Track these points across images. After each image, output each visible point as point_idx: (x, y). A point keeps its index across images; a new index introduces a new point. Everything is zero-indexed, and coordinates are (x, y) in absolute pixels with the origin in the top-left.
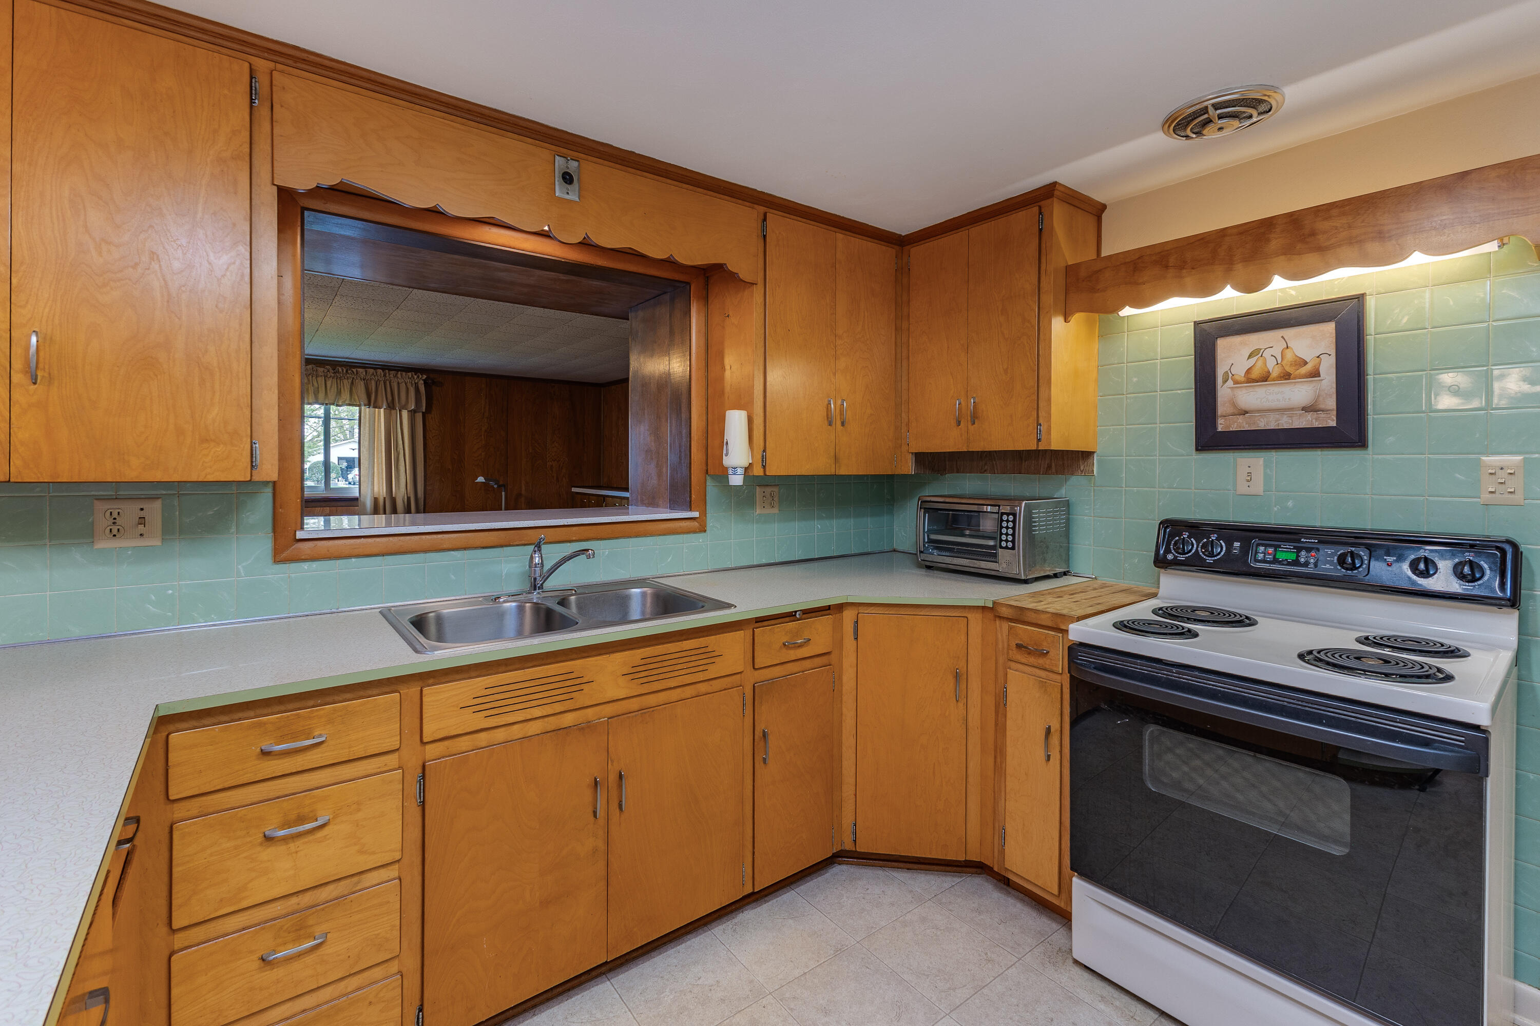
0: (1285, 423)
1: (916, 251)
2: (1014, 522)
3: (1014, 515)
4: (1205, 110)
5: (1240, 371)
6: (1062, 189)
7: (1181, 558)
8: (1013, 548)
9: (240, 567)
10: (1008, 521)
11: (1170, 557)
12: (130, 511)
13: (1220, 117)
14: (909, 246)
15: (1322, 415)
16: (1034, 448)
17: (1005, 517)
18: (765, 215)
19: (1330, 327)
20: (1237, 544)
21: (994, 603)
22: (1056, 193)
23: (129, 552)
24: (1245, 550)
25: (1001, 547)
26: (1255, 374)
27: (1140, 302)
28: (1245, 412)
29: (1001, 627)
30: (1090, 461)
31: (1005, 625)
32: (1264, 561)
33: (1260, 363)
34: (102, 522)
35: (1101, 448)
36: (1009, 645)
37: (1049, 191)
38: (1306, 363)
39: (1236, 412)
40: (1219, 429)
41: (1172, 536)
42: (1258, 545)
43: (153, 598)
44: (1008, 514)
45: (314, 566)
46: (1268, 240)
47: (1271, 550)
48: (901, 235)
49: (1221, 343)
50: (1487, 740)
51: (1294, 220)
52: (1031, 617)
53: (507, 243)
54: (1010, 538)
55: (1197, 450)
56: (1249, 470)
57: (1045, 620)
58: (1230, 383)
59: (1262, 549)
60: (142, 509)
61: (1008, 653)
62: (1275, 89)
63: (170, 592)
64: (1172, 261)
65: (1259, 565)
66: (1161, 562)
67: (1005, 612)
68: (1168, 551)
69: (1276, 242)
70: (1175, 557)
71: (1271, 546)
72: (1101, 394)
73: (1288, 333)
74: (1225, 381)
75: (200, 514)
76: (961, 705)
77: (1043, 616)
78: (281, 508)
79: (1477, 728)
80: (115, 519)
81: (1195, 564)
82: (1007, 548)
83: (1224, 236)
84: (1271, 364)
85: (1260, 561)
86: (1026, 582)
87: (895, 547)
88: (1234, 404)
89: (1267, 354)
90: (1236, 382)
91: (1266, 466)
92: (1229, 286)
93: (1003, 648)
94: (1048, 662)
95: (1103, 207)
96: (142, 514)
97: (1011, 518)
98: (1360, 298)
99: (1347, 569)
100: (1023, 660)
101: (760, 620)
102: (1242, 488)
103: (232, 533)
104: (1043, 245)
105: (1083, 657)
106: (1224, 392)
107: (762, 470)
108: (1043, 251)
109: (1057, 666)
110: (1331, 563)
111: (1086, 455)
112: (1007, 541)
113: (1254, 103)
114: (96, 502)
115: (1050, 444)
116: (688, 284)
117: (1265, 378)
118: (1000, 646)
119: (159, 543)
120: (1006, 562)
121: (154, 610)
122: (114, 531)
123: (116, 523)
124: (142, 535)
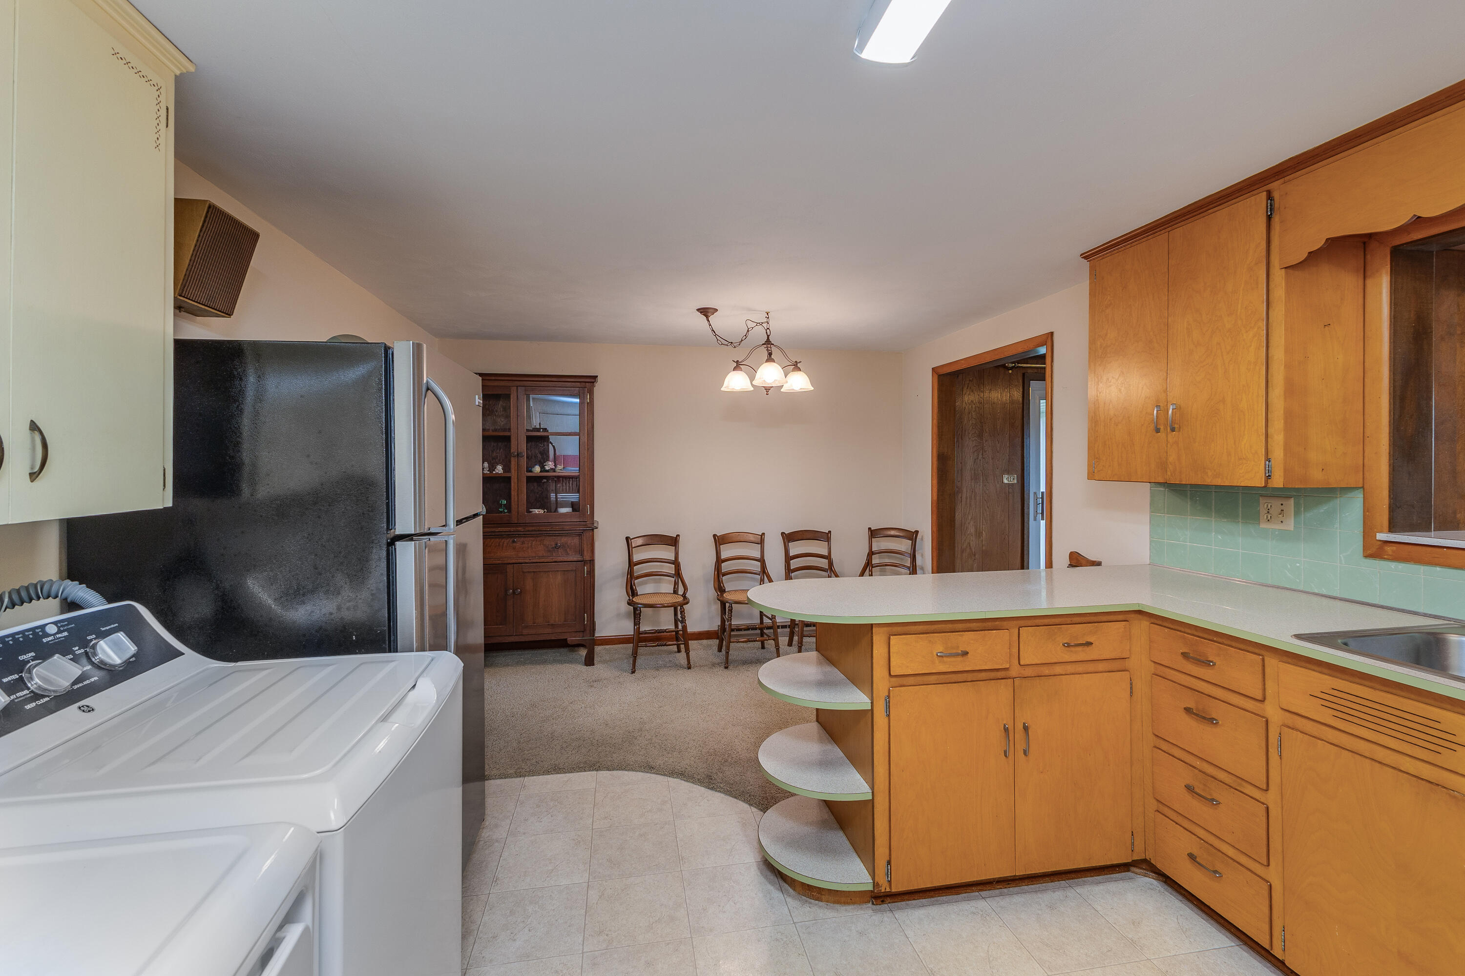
9: (1341, 555)
12: (1277, 506)
23: (1277, 534)
34: (1263, 511)
45: (1400, 567)
60: (1282, 504)
63: (1298, 565)
75: (1315, 511)
80: (1269, 509)
96: (1282, 508)
103: (1336, 528)
114: (1261, 498)
119: (1292, 529)
122: (1269, 518)
123: (1268, 512)
124: (1282, 522)
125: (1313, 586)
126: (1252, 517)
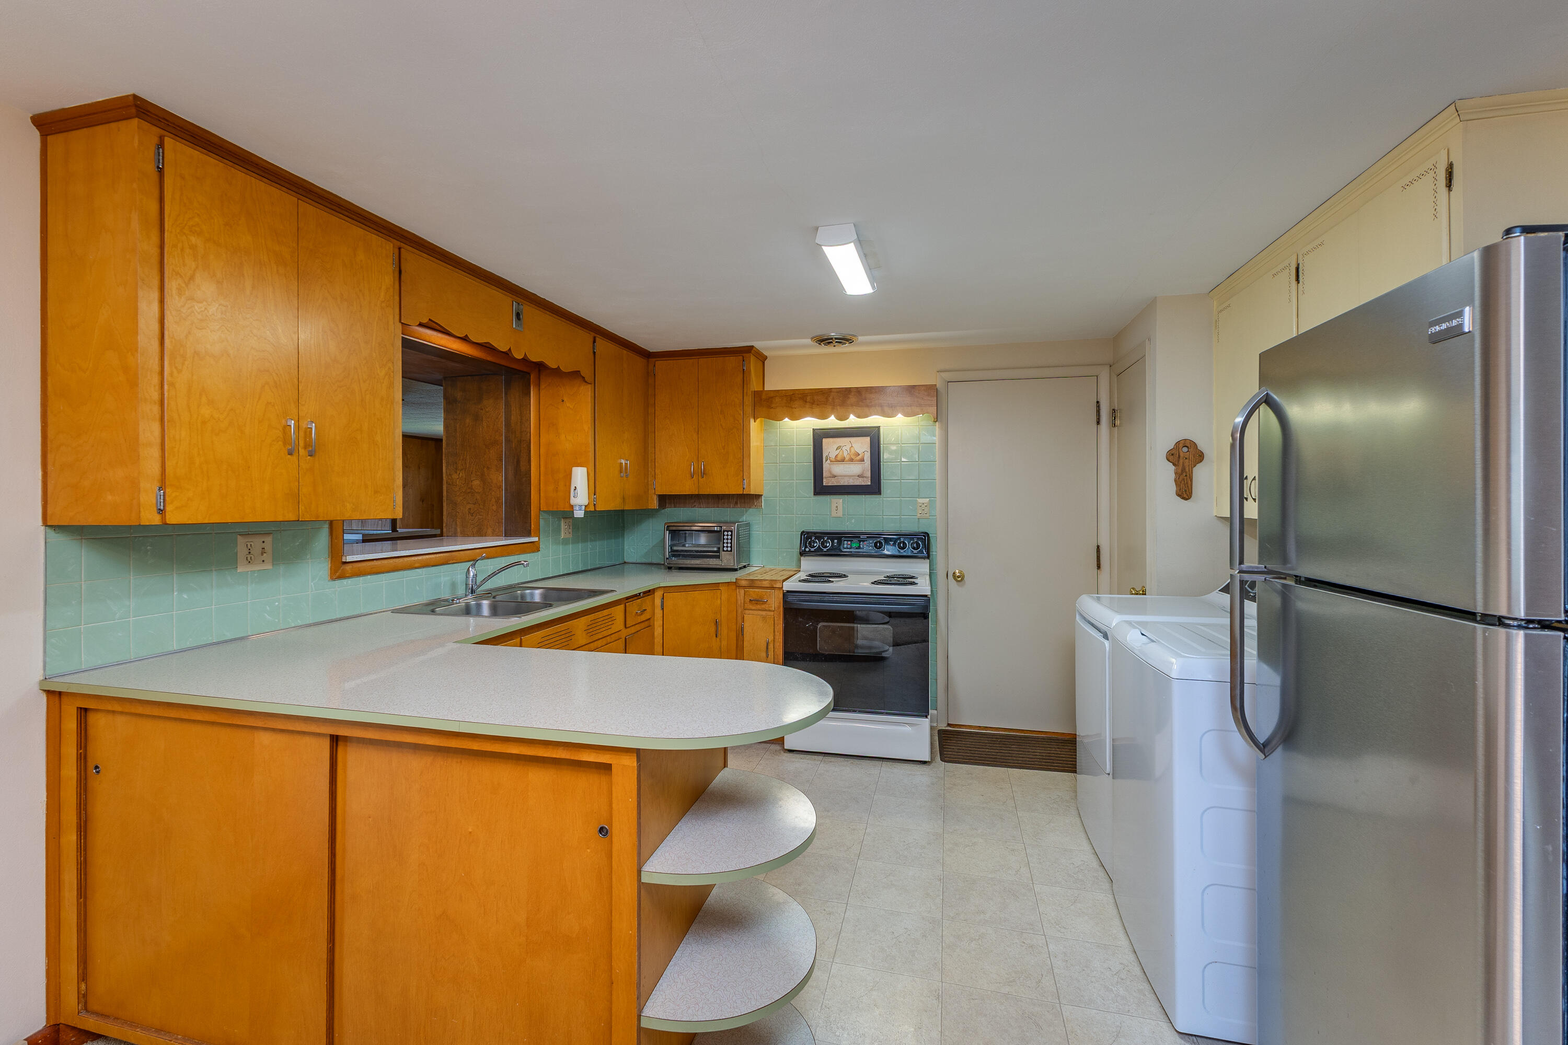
0: (851, 482)
1: (660, 364)
2: (731, 535)
3: (731, 531)
4: (832, 339)
5: (832, 456)
6: (755, 350)
7: (812, 549)
8: (731, 551)
9: (312, 584)
10: (728, 535)
11: (807, 550)
12: (257, 543)
13: (836, 342)
14: (654, 359)
15: (865, 479)
16: (741, 493)
17: (726, 533)
18: (595, 338)
19: (868, 439)
20: (836, 541)
21: (736, 579)
22: (752, 351)
23: (256, 575)
24: (840, 543)
25: (724, 551)
26: (839, 458)
27: (793, 418)
28: (835, 476)
29: (739, 592)
30: (760, 500)
31: (742, 591)
32: (848, 548)
33: (841, 453)
34: (241, 550)
35: (766, 493)
36: (744, 601)
37: (749, 349)
38: (859, 455)
39: (831, 476)
40: (824, 484)
41: (807, 538)
42: (844, 541)
43: (268, 608)
44: (728, 531)
45: (349, 582)
46: (849, 398)
47: (849, 543)
48: (649, 352)
49: (825, 441)
50: (930, 599)
51: (859, 391)
52: (758, 584)
53: (444, 344)
54: (729, 545)
55: (814, 495)
56: (837, 505)
57: (766, 584)
58: (828, 461)
59: (846, 542)
60: (263, 542)
61: (744, 605)
62: (855, 336)
63: (277, 603)
64: (808, 399)
65: (845, 550)
66: (802, 554)
67: (743, 583)
68: (806, 547)
69: (852, 399)
70: (810, 549)
71: (850, 541)
72: (765, 462)
73: (853, 439)
74: (826, 461)
75: (292, 545)
76: (718, 639)
77: (764, 582)
78: (336, 539)
79: (926, 596)
80: (249, 549)
81: (819, 553)
82: (727, 551)
83: (831, 392)
84: (845, 454)
85: (845, 548)
86: (736, 570)
87: (626, 560)
88: (830, 472)
89: (844, 449)
90: (831, 461)
91: (843, 503)
92: (833, 416)
93: (741, 603)
94: (767, 606)
95: (766, 358)
96: (263, 546)
97: (730, 533)
98: (879, 427)
99: (878, 548)
100: (754, 608)
101: (627, 598)
102: (834, 514)
103: (308, 559)
104: (745, 379)
105: (790, 598)
106: (826, 465)
107: (593, 507)
108: (745, 382)
109: (771, 607)
110: (872, 546)
111: (758, 497)
112: (727, 547)
113: (847, 340)
114: (239, 537)
115: (750, 491)
116: (529, 374)
117: (843, 460)
118: (739, 603)
119: (270, 567)
120: (727, 559)
121: (269, 617)
122: (249, 559)
123: (250, 553)
124: (263, 561)
125: (290, 621)
126: (228, 562)
